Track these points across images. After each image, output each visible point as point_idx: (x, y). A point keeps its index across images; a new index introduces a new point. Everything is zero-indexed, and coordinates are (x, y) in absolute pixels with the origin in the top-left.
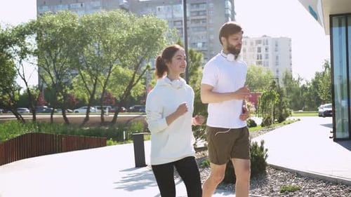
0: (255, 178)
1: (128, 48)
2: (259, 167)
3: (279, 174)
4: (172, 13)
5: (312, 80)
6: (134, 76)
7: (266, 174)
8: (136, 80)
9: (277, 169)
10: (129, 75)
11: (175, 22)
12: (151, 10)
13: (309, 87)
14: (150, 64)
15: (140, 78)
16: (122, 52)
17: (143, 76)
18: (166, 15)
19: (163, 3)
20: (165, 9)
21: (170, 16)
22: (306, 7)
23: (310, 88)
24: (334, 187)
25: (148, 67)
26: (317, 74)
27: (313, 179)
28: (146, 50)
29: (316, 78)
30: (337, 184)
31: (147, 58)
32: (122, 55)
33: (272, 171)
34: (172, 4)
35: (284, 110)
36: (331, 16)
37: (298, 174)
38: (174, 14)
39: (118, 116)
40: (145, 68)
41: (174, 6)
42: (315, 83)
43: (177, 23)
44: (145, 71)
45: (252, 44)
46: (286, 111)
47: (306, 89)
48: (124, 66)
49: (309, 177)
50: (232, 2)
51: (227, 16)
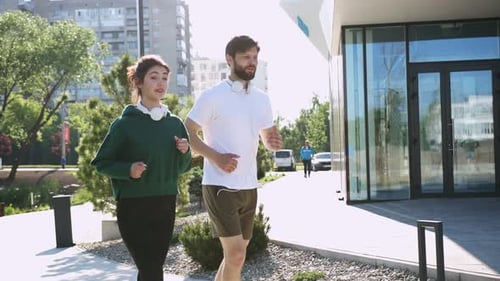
0: (253, 261)
1: (33, 68)
2: (258, 245)
3: (288, 254)
4: (99, 20)
5: (296, 120)
6: (43, 110)
7: (268, 254)
8: (45, 117)
9: (283, 246)
10: (35, 110)
11: (103, 33)
12: (66, 14)
13: (291, 129)
14: (67, 93)
15: (51, 114)
16: (25, 75)
17: (57, 111)
18: (90, 22)
19: (86, 6)
20: (88, 13)
21: (95, 24)
22: (293, 18)
23: (294, 131)
24: (372, 271)
25: (65, 97)
26: (303, 111)
27: (340, 261)
28: (62, 72)
29: (301, 117)
30: (377, 268)
31: (63, 85)
32: (24, 79)
33: (275, 249)
34: (98, 8)
35: (263, 162)
36: (344, 28)
37: (317, 254)
38: (102, 22)
39: (18, 170)
40: (59, 99)
41: (102, 10)
42: (301, 125)
43: (106, 35)
44: (59, 103)
45: (213, 68)
46: (267, 163)
47: (288, 132)
48: (27, 95)
49: (334, 258)
50: (186, 8)
51: (179, 27)
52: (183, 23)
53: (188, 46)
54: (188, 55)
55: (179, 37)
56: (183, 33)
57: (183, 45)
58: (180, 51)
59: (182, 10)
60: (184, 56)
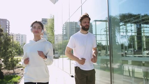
45: (15, 35)
50: (9, 22)
51: (7, 26)
52: (8, 25)
53: (9, 30)
54: (9, 32)
55: (7, 28)
56: (8, 27)
57: (8, 29)
58: (7, 31)
59: (8, 22)
60: (8, 32)
